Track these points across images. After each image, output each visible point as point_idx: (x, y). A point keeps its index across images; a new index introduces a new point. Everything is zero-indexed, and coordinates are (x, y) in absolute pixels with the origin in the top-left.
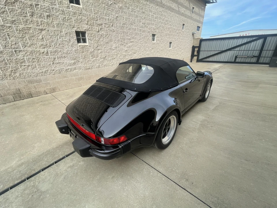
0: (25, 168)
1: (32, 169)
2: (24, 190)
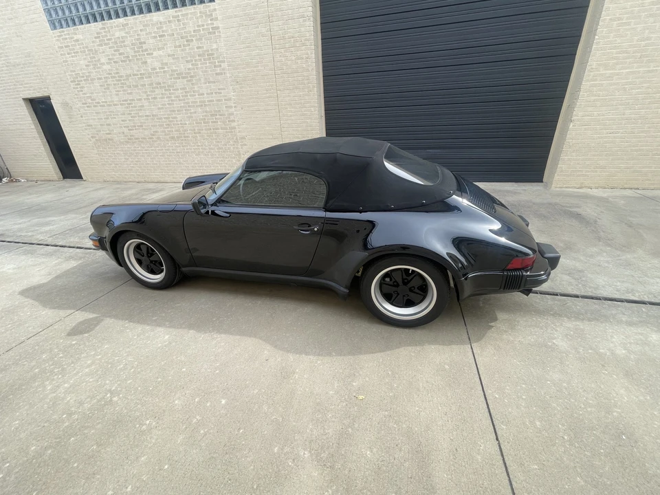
0: (616, 314)
1: (600, 307)
2: (597, 288)
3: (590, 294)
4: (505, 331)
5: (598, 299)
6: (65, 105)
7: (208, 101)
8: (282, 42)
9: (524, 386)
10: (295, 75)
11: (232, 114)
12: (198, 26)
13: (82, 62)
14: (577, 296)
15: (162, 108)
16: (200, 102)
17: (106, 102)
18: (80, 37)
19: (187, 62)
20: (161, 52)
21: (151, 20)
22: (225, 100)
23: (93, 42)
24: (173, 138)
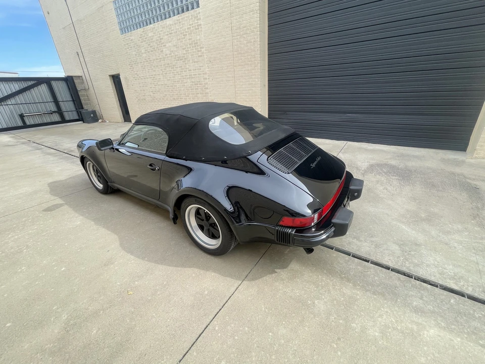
0: (412, 295)
1: (401, 284)
2: (418, 265)
3: (404, 269)
4: (283, 280)
5: (410, 276)
6: (126, 78)
7: (194, 75)
8: (238, 31)
9: (247, 329)
10: (246, 55)
11: (207, 84)
12: (190, 25)
13: (134, 53)
14: (388, 268)
15: (169, 80)
16: (190, 75)
17: (143, 77)
18: (133, 38)
19: (183, 49)
20: (170, 44)
21: (166, 24)
22: (203, 74)
23: (139, 40)
24: (174, 99)
